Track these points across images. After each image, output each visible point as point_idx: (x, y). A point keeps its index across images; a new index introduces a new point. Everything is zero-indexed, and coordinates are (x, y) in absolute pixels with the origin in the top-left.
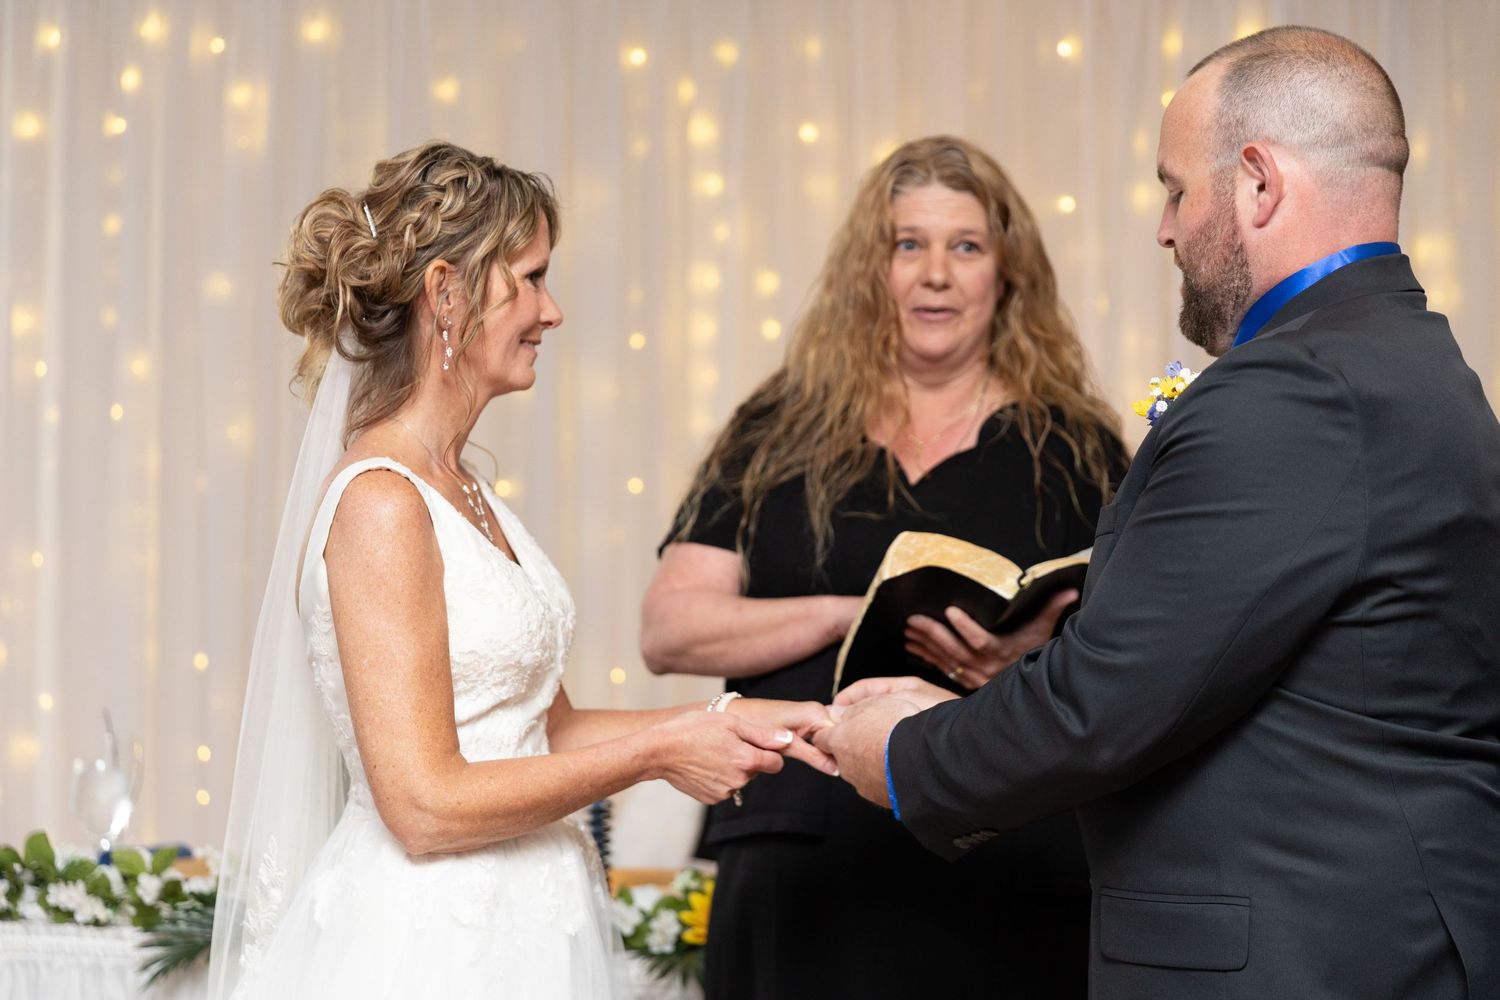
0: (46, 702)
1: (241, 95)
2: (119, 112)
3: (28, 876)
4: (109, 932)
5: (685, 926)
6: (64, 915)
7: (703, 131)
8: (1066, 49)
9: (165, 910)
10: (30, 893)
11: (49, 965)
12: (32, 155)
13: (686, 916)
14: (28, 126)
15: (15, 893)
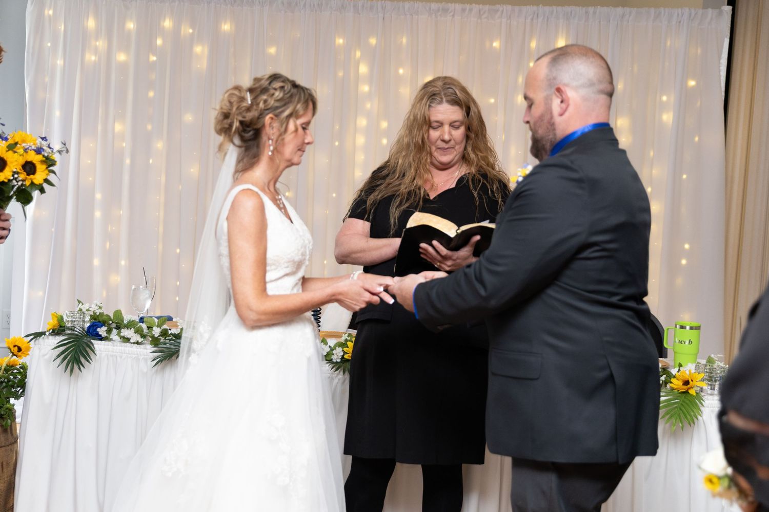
0: (123, 263)
1: (198, 49)
2: (154, 54)
3: (114, 325)
4: (142, 346)
5: (345, 353)
6: (126, 340)
7: (363, 69)
8: (496, 44)
9: (162, 339)
10: (115, 331)
11: (121, 357)
12: (123, 67)
13: (345, 349)
14: (122, 57)
15: (109, 331)
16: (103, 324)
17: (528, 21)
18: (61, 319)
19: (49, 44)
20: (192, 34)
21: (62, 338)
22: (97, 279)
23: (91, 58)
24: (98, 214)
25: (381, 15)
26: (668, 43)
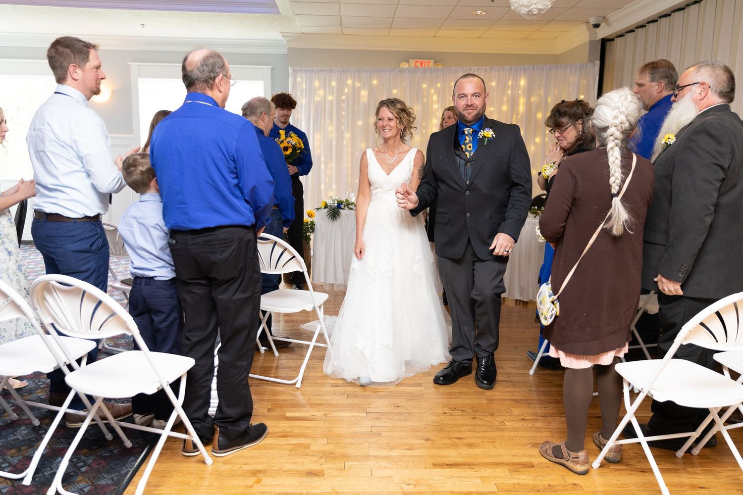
0: (334, 187)
1: (363, 93)
2: (344, 96)
6: (352, 209)
7: (435, 98)
12: (331, 102)
14: (330, 98)
15: (345, 206)
16: (342, 204)
17: (508, 73)
18: (326, 203)
19: (299, 94)
20: (360, 87)
21: (328, 209)
22: (323, 194)
23: (317, 99)
24: (323, 166)
25: (442, 74)
26: (571, 79)
